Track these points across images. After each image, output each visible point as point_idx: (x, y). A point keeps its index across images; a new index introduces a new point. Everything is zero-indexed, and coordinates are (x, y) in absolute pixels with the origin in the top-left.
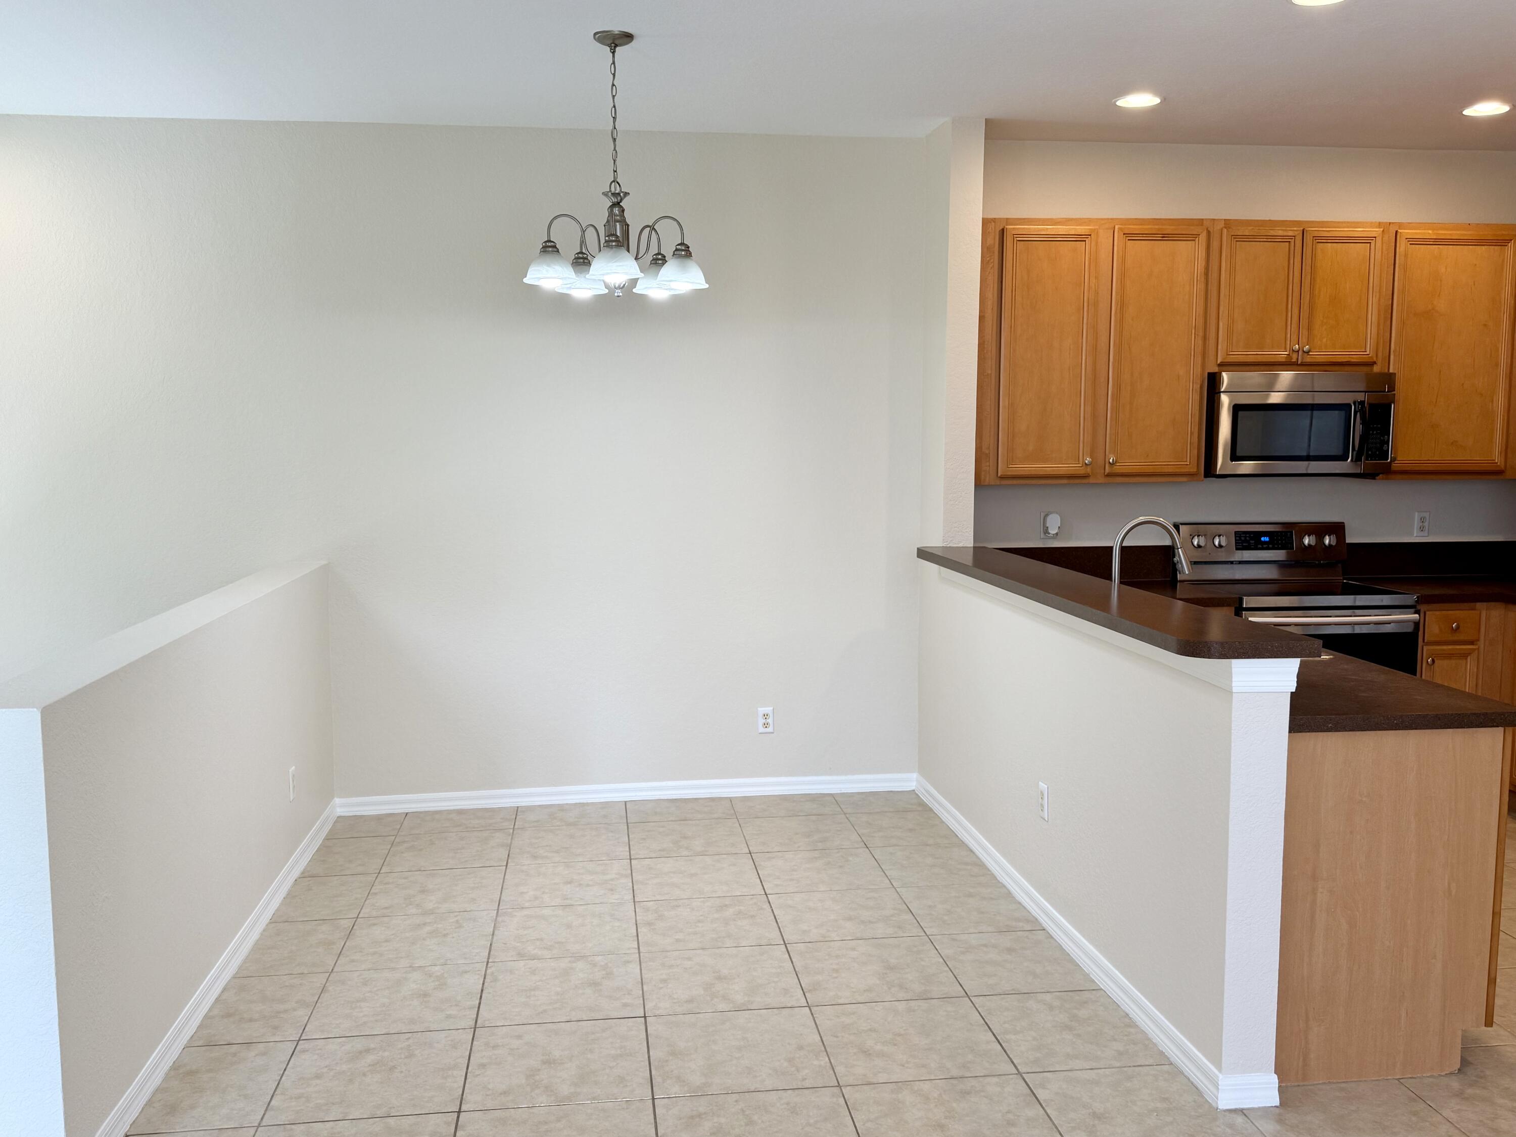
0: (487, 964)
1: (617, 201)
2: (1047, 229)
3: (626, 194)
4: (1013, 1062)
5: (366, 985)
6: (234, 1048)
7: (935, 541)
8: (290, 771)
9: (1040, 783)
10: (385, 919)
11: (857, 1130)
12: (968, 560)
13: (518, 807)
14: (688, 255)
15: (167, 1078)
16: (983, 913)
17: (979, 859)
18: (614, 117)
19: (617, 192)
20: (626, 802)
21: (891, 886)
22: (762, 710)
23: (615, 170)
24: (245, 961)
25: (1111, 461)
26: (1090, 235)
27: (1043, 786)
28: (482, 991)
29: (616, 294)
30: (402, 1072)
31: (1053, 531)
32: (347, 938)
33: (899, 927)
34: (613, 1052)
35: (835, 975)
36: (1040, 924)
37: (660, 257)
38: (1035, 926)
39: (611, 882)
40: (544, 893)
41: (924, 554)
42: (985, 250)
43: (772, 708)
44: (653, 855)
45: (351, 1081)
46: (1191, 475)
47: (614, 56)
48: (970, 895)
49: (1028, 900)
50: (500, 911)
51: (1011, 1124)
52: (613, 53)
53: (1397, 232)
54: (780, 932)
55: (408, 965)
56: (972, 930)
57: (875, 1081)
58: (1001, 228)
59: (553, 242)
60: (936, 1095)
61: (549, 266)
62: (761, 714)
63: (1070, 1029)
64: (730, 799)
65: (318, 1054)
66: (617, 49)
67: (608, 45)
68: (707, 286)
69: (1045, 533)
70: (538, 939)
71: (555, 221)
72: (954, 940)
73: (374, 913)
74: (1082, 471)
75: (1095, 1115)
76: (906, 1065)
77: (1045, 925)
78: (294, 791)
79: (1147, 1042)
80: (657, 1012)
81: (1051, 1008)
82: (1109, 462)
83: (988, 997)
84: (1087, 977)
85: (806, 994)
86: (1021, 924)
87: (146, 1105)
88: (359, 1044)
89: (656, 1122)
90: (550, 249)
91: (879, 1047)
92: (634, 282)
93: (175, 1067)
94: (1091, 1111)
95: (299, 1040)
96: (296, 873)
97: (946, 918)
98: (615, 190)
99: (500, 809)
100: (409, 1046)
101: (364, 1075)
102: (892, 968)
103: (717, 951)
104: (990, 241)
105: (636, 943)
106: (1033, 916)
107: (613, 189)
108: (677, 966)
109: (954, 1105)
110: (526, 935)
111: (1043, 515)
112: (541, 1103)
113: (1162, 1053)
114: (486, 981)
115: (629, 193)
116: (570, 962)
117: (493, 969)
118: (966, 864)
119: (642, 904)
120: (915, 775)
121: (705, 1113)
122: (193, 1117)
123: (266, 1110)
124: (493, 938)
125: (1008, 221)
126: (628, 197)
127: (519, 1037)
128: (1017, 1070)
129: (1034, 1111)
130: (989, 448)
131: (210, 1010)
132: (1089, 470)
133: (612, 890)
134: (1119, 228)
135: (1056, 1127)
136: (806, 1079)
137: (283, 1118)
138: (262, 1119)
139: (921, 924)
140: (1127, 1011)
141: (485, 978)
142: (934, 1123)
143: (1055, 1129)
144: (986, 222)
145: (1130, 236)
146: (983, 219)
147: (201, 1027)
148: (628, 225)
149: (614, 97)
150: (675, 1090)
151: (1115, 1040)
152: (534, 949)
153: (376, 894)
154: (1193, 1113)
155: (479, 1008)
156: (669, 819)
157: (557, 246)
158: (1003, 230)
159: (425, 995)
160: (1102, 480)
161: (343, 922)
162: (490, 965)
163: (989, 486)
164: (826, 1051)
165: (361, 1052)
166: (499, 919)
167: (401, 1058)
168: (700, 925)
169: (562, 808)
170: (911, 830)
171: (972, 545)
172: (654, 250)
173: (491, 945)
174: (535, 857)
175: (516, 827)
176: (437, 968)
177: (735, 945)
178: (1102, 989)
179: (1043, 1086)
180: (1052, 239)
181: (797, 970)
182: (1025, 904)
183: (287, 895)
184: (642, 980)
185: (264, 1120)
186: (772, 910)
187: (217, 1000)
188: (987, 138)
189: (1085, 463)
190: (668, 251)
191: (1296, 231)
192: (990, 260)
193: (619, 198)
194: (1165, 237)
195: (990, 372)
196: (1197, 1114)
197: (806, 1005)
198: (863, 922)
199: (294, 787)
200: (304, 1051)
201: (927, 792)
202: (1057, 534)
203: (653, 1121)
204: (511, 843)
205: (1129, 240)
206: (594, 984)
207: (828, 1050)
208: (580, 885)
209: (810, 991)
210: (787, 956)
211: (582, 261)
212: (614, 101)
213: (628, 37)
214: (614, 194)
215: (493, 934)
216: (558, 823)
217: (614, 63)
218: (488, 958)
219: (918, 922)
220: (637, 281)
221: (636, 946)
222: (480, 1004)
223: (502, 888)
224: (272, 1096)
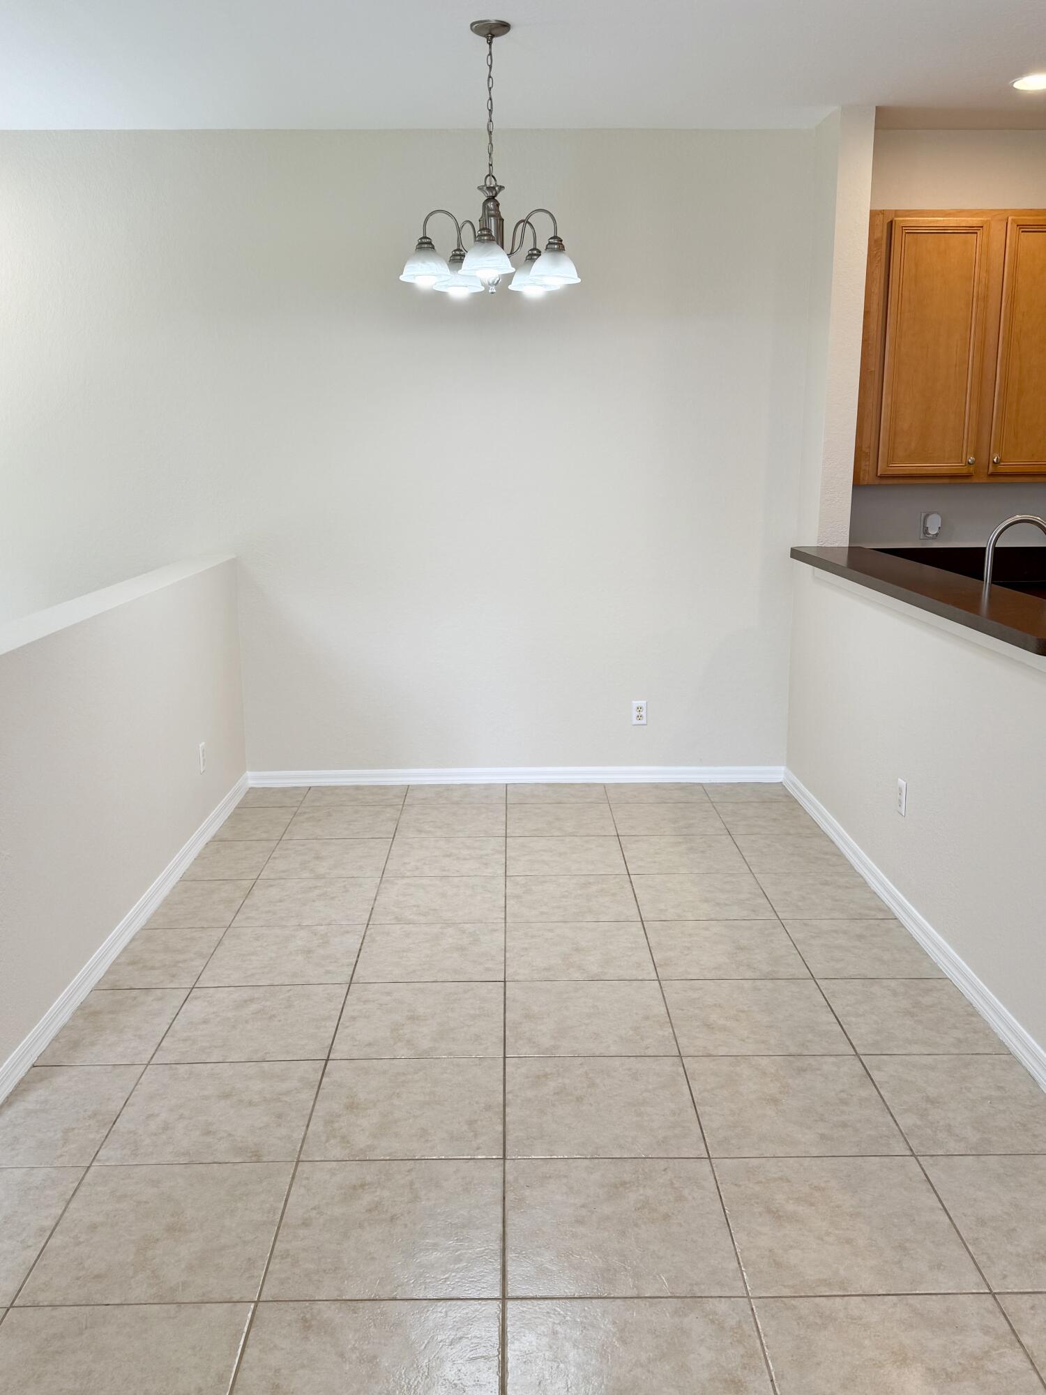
0: (367, 926)
1: (492, 195)
2: (938, 221)
3: (501, 188)
4: (851, 1044)
5: (258, 940)
6: (134, 993)
7: (810, 541)
8: (200, 746)
9: (899, 779)
10: (282, 881)
11: (693, 1099)
12: (843, 560)
13: (409, 786)
14: (561, 248)
15: (74, 1017)
16: (836, 901)
17: (839, 849)
18: (490, 110)
19: (492, 186)
20: (507, 784)
21: (749, 872)
22: (637, 703)
23: (490, 163)
24: (155, 913)
25: (995, 460)
26: (982, 227)
27: (902, 782)
28: (360, 950)
29: (490, 291)
30: (280, 1021)
31: (933, 532)
32: (246, 897)
33: (754, 911)
34: (472, 1012)
35: (686, 952)
36: (893, 914)
37: (535, 252)
38: (888, 916)
39: (486, 857)
40: (425, 864)
41: (797, 554)
42: (873, 243)
43: (645, 702)
44: (527, 834)
45: (234, 1027)
47: (490, 47)
48: (826, 883)
49: (882, 890)
50: (384, 879)
51: (844, 1102)
52: (490, 44)
54: (639, 909)
55: (297, 924)
56: (823, 917)
57: (714, 1053)
58: (889, 220)
59: (429, 239)
60: (773, 1071)
61: (424, 262)
62: (635, 707)
63: (912, 1015)
64: (604, 786)
65: (208, 1001)
66: (494, 39)
67: (484, 36)
68: (579, 280)
69: (924, 534)
70: (414, 906)
71: (431, 217)
72: (805, 925)
73: (272, 876)
74: (965, 471)
75: (928, 1099)
76: (747, 1040)
77: (897, 915)
78: (204, 764)
79: (987, 1032)
80: (517, 978)
81: (895, 994)
82: (994, 462)
83: (833, 981)
84: (934, 966)
85: (658, 969)
86: (873, 913)
87: (53, 1040)
88: (245, 994)
89: (504, 1079)
90: (426, 246)
91: (722, 1022)
92: (508, 278)
93: (82, 1007)
94: (924, 1094)
95: (193, 988)
96: (207, 837)
97: (800, 904)
98: (491, 184)
99: (392, 787)
100: (289, 997)
101: (247, 1022)
102: (741, 949)
103: (579, 925)
104: (878, 234)
105: (503, 913)
106: (887, 906)
107: (488, 183)
108: (539, 936)
109: (790, 1081)
110: (404, 901)
111: (923, 515)
112: (403, 1055)
113: (1002, 1043)
114: (365, 941)
115: (503, 187)
116: (441, 928)
117: (372, 930)
118: (826, 853)
119: (512, 878)
120: (783, 768)
121: (551, 1074)
122: (92, 1053)
123: (156, 1050)
124: (374, 902)
125: (897, 213)
126: (503, 191)
127: (389, 994)
128: (855, 1051)
129: (869, 1091)
130: (869, 447)
131: (118, 958)
132: (972, 469)
133: (486, 864)
134: (1012, 220)
135: (888, 1109)
136: (649, 1047)
137: (170, 1058)
138: (152, 1058)
139: (775, 908)
140: (972, 1001)
141: (364, 938)
142: (768, 1097)
143: (887, 1110)
144: (873, 214)
145: (1023, 228)
146: (871, 211)
147: (108, 972)
148: (503, 220)
149: (490, 89)
150: (526, 1050)
151: (956, 1028)
152: (411, 914)
153: (275, 858)
154: (1028, 1103)
155: (356, 965)
156: (546, 802)
157: (433, 243)
158: (891, 222)
159: (309, 952)
160: (985, 480)
161: (244, 882)
162: (369, 926)
163: (868, 486)
164: (671, 1023)
165: (246, 1001)
166: (382, 886)
167: (280, 1008)
168: (564, 900)
169: (448, 788)
170: (775, 820)
171: (847, 545)
172: (528, 245)
173: (372, 909)
174: (420, 831)
175: (406, 803)
176: (322, 927)
177: (594, 920)
178: (948, 978)
179: (879, 1069)
180: (943, 231)
181: (651, 945)
182: (879, 893)
183: (198, 857)
184: (505, 948)
185: (153, 1059)
186: (633, 889)
187: (125, 949)
188: (877, 128)
189: (969, 463)
190: (541, 245)
192: (877, 253)
193: (494, 192)
195: (873, 369)
196: (1031, 1104)
197: (657, 978)
198: (718, 904)
199: (204, 760)
200: (196, 998)
201: (793, 784)
202: (937, 534)
203: (502, 1078)
204: (400, 818)
205: (1022, 232)
206: (462, 949)
207: (673, 1021)
208: (458, 858)
209: (661, 966)
210: (643, 932)
211: (457, 258)
212: (490, 93)
213: (504, 27)
214: (489, 188)
215: (375, 899)
216: (444, 802)
217: (490, 54)
218: (369, 921)
219: (772, 906)
220: (513, 276)
221: (503, 917)
222: (357, 961)
223: (387, 858)
224: (164, 1038)
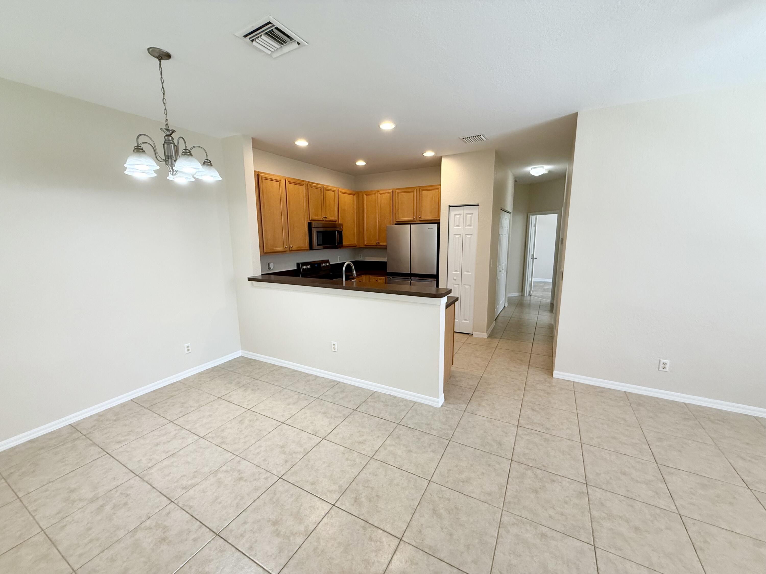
1: (169, 133)
3: (174, 131)
7: (251, 275)
12: (260, 278)
14: (211, 165)
16: (319, 384)
18: (163, 93)
21: (283, 388)
22: (186, 345)
23: (166, 119)
26: (280, 180)
27: (334, 342)
31: (272, 268)
35: (314, 424)
36: (337, 381)
39: (178, 435)
41: (250, 279)
43: (190, 344)
44: (180, 416)
46: (307, 250)
47: (160, 64)
48: (308, 381)
49: (327, 376)
52: (160, 62)
53: (338, 190)
56: (325, 391)
58: (257, 174)
59: (140, 147)
62: (186, 347)
63: (387, 405)
64: (180, 382)
66: (162, 60)
67: (157, 58)
68: (221, 179)
69: (269, 269)
71: (140, 136)
72: (326, 396)
74: (285, 250)
77: (339, 381)
81: (375, 402)
82: (290, 247)
84: (368, 390)
86: (333, 383)
90: (140, 150)
91: (361, 439)
97: (313, 390)
98: (168, 128)
104: (256, 178)
106: (332, 379)
111: (268, 263)
118: (292, 372)
119: (207, 437)
120: (241, 351)
125: (258, 172)
126: (175, 133)
130: (261, 244)
133: (184, 438)
134: (287, 180)
144: (255, 172)
145: (290, 182)
146: (254, 170)
149: (163, 83)
157: (143, 149)
160: (289, 252)
163: (263, 256)
168: (243, 432)
170: (260, 368)
171: (261, 274)
175: (84, 433)
178: (376, 391)
180: (271, 180)
188: (252, 144)
189: (285, 247)
191: (321, 186)
194: (297, 184)
197: (322, 439)
201: (251, 355)
208: (165, 443)
209: (316, 434)
212: (162, 85)
213: (168, 56)
214: (168, 130)
216: (108, 422)
217: (161, 67)
219: (308, 395)
